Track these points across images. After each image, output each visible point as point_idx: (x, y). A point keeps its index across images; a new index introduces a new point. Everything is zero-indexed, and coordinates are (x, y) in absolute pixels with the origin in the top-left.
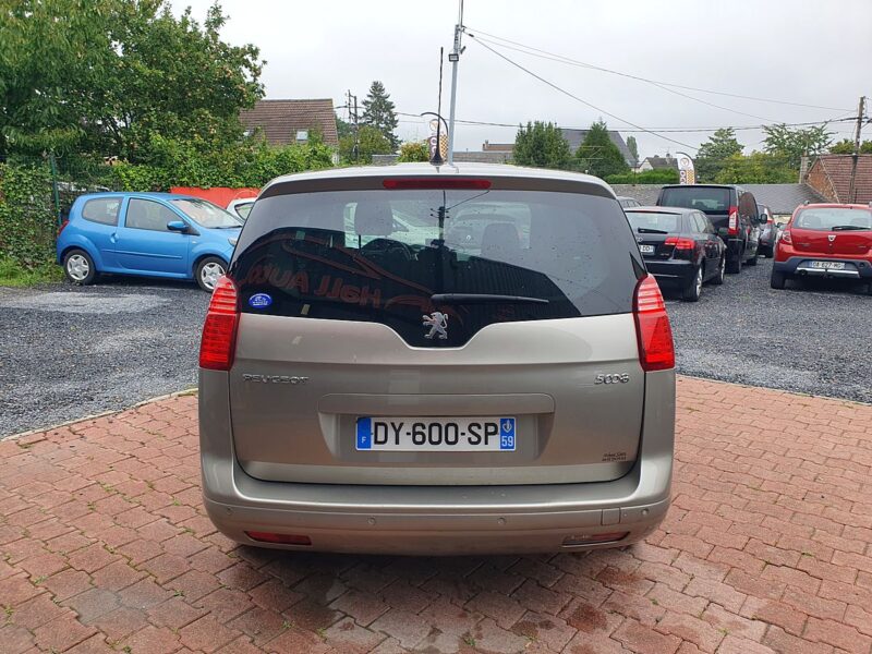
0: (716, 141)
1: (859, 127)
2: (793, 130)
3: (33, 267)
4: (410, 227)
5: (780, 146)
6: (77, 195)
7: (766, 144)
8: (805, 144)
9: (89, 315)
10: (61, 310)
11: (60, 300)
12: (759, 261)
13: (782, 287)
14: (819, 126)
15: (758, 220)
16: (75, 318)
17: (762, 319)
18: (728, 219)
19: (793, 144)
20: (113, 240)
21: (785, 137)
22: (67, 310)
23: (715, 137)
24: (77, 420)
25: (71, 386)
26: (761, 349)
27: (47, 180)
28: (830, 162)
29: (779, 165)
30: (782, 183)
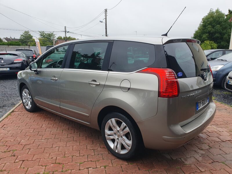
1: (66, 33)
2: (46, 33)
5: (44, 37)
7: (40, 36)
14: (52, 32)
19: (47, 36)
23: (24, 33)
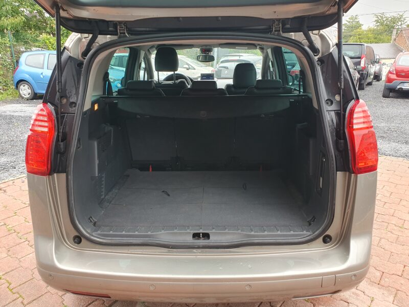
0: (349, 22)
2: (388, 16)
3: (3, 90)
4: (195, 67)
5: (382, 24)
6: (23, 52)
7: (375, 23)
8: (394, 23)
9: (27, 117)
10: (12, 114)
11: (14, 109)
12: (374, 83)
13: (388, 97)
14: (401, 14)
15: (375, 62)
16: (18, 118)
17: (381, 115)
18: (360, 62)
19: (388, 23)
20: (42, 76)
21: (384, 19)
22: (16, 114)
23: (349, 20)
24: (4, 181)
25: (5, 160)
26: (385, 133)
27: (8, 45)
28: (407, 31)
29: (381, 34)
30: (382, 43)
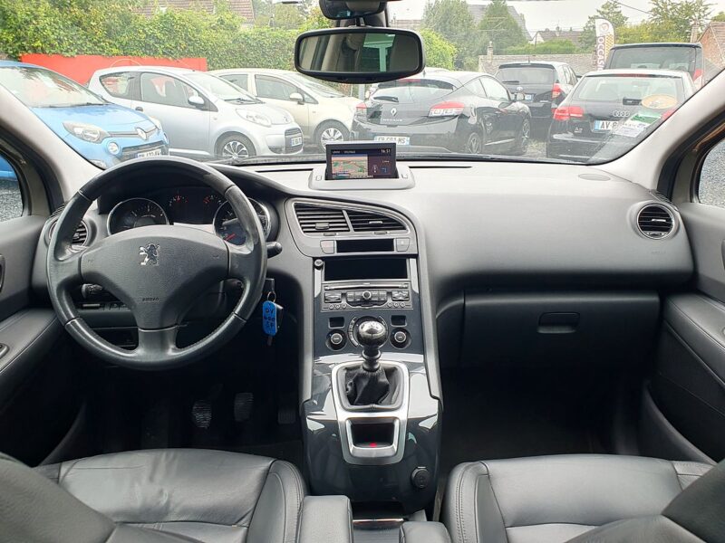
5: (664, 16)
19: (676, 14)
28: (720, 30)
